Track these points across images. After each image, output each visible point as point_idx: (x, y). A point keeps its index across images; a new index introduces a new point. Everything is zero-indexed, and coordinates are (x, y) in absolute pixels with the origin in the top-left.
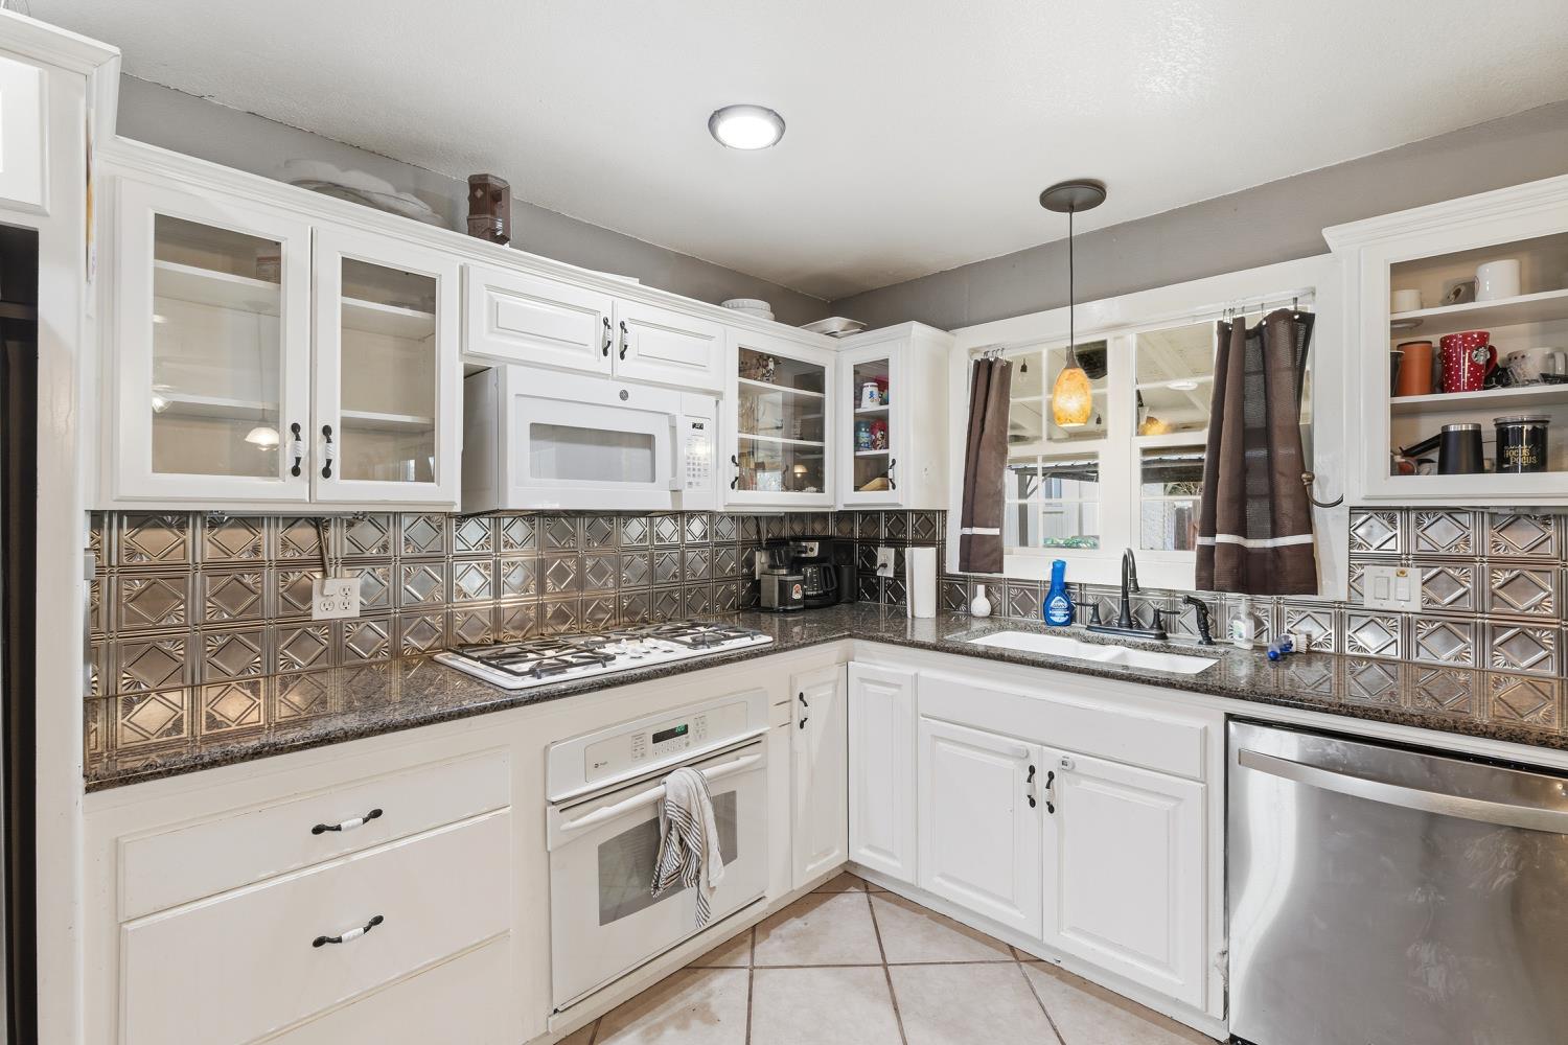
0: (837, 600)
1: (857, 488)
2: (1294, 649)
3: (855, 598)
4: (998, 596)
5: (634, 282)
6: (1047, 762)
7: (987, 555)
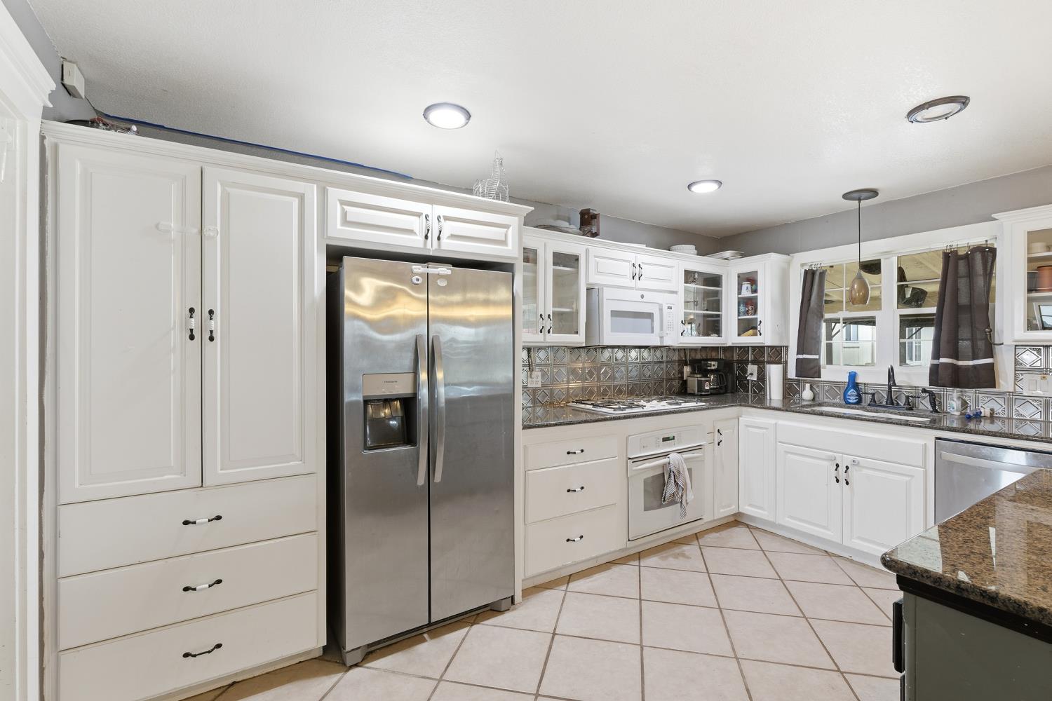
0: (726, 392)
1: (739, 335)
2: (982, 415)
3: (734, 391)
4: (818, 390)
5: (643, 246)
6: (845, 461)
7: (812, 368)
